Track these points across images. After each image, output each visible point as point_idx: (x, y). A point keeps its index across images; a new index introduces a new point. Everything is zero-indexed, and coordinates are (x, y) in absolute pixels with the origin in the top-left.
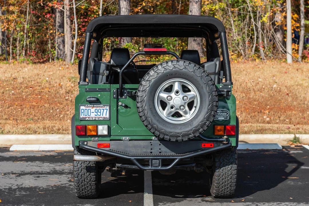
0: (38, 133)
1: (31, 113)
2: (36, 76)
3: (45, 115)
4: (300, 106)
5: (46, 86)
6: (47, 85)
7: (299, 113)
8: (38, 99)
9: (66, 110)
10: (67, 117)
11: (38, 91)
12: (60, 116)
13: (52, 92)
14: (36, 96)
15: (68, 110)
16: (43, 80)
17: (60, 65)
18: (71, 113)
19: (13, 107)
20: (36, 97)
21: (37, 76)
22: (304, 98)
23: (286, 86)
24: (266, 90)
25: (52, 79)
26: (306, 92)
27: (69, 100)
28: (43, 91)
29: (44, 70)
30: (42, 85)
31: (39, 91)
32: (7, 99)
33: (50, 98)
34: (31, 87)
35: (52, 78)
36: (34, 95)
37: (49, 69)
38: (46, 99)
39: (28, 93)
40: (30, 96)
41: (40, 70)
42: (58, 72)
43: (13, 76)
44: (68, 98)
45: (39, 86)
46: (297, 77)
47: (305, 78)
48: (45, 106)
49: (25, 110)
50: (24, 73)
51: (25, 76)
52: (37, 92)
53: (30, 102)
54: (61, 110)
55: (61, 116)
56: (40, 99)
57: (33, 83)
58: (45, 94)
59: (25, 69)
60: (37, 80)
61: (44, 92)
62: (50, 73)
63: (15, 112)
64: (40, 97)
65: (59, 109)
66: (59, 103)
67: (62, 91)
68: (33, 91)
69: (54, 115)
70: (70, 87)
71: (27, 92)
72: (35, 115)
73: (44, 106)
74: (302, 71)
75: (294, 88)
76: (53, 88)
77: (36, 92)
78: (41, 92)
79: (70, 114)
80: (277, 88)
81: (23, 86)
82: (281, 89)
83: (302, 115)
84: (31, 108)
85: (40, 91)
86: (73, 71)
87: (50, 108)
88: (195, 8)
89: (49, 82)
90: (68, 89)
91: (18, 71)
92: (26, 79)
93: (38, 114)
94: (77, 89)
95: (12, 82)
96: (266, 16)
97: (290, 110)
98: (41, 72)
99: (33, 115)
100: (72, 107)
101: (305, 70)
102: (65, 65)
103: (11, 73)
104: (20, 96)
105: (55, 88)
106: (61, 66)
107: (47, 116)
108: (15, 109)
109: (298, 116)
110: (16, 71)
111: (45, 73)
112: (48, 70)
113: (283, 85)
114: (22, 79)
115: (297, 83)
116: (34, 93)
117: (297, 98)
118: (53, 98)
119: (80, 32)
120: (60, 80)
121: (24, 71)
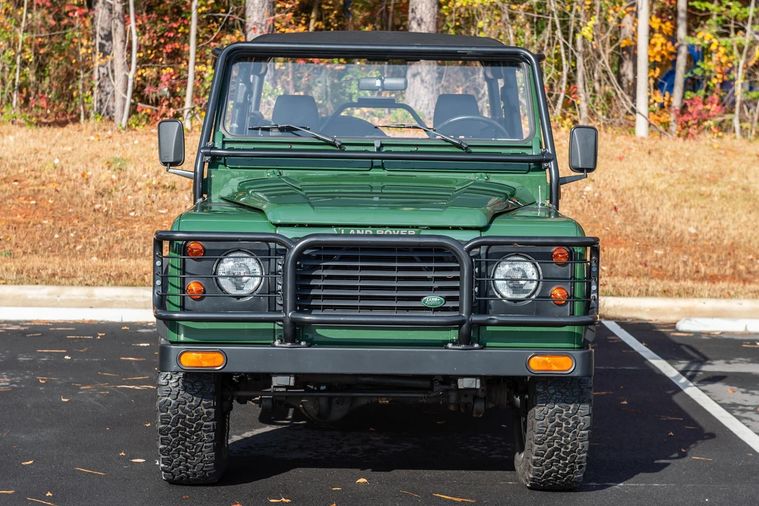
0: (4, 282)
1: (8, 239)
2: (31, 153)
3: (41, 244)
4: (640, 235)
5: (50, 178)
6: (54, 176)
7: (634, 252)
8: (29, 207)
9: (90, 235)
10: (91, 249)
11: (32, 188)
12: (75, 247)
13: (65, 193)
14: (25, 199)
15: (96, 235)
16: (46, 164)
17: (94, 130)
18: (103, 241)
20: (25, 202)
21: (33, 155)
22: (653, 217)
23: (614, 190)
24: (567, 197)
25: (67, 162)
26: (658, 204)
27: (100, 210)
28: (43, 190)
29: (53, 142)
30: (43, 175)
31: (34, 190)
33: (56, 206)
34: (16, 181)
35: (69, 159)
36: (21, 198)
37: (64, 138)
38: (48, 209)
39: (7, 194)
40: (11, 201)
41: (43, 142)
42: (86, 146)
44: (100, 208)
45: (36, 178)
46: (645, 170)
47: (663, 172)
48: (42, 224)
50: (4, 148)
51: (7, 154)
52: (30, 190)
53: (11, 215)
54: (80, 233)
55: (79, 247)
56: (34, 209)
57: (21, 171)
58: (46, 197)
59: (8, 138)
60: (33, 164)
61: (46, 192)
62: (65, 148)
64: (34, 202)
65: (75, 232)
66: (78, 218)
67: (88, 191)
68: (20, 189)
69: (63, 244)
70: (109, 182)
71: (6, 191)
72: (16, 244)
73: (40, 223)
74: (661, 154)
75: (633, 196)
76: (68, 183)
77: (27, 191)
78: (39, 191)
79: (100, 245)
80: (594, 193)
82: (602, 197)
83: (642, 257)
84: (11, 227)
85: (36, 188)
86: (121, 145)
87: (53, 229)
88: (422, 2)
89: (60, 168)
90: (103, 185)
92: (7, 160)
93: (25, 242)
94: (123, 187)
96: (590, 24)
97: (616, 243)
98: (44, 146)
99: (14, 243)
100: (107, 227)
101: (667, 153)
102: (104, 130)
105: (72, 183)
106: (96, 133)
107: (46, 246)
109: (631, 258)
111: (53, 149)
112: (64, 141)
113: (608, 187)
115: (640, 184)
116: (22, 195)
117: (635, 217)
118: (65, 206)
119: (151, 53)
120: (87, 166)
121: (5, 142)
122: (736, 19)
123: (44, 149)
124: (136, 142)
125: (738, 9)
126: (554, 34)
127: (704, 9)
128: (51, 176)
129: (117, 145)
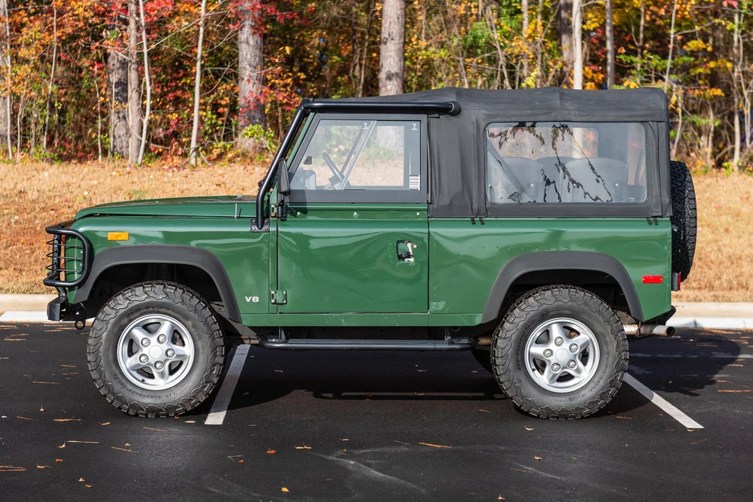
2: (64, 186)
5: (81, 207)
6: (85, 205)
11: (67, 216)
16: (77, 196)
17: (115, 167)
19: (14, 247)
21: (65, 188)
25: (94, 193)
29: (81, 177)
30: (75, 205)
31: (68, 218)
32: (4, 230)
34: (52, 210)
35: (96, 192)
37: (90, 174)
39: (46, 221)
41: (72, 177)
42: (109, 180)
43: (19, 187)
45: (69, 207)
49: (38, 252)
50: (41, 182)
51: (44, 187)
52: (65, 217)
57: (57, 202)
59: (43, 174)
60: (66, 196)
62: (92, 182)
63: (18, 257)
68: (56, 216)
71: (45, 218)
77: (62, 218)
81: (37, 206)
85: (70, 216)
86: (139, 179)
88: (391, 56)
89: (89, 199)
91: (29, 177)
92: (44, 192)
95: (17, 199)
96: (533, 74)
98: (75, 180)
102: (124, 167)
103: (15, 181)
104: (31, 226)
106: (117, 169)
108: (18, 251)
110: (25, 177)
111: (82, 183)
112: (90, 176)
114: (35, 193)
116: (58, 221)
119: (160, 101)
120: (111, 197)
121: (41, 177)
122: (656, 70)
123: (75, 183)
124: (152, 177)
125: (657, 61)
126: (502, 82)
127: (629, 61)
128: (82, 205)
129: (136, 179)
